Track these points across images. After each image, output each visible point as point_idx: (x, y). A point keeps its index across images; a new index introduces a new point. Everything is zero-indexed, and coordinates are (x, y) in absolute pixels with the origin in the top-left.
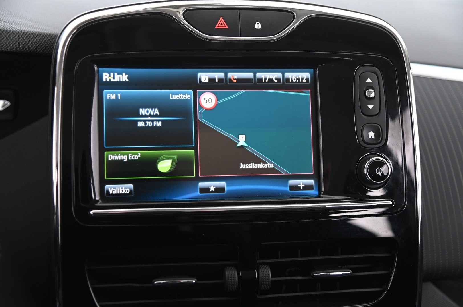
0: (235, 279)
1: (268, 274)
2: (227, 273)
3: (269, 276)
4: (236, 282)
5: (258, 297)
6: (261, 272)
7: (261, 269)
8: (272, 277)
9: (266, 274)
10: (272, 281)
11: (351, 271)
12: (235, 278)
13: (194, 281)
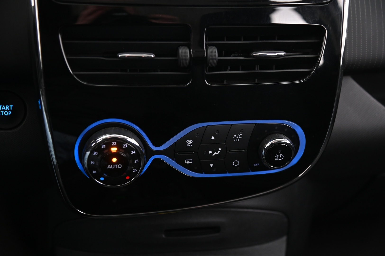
0: (187, 57)
1: (215, 52)
2: (180, 51)
3: (216, 55)
4: (187, 59)
5: (206, 73)
6: (209, 51)
7: (209, 48)
8: (218, 56)
9: (213, 52)
10: (219, 60)
11: (285, 53)
12: (187, 55)
13: (153, 56)
